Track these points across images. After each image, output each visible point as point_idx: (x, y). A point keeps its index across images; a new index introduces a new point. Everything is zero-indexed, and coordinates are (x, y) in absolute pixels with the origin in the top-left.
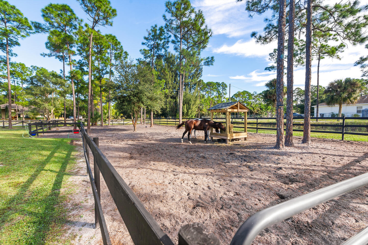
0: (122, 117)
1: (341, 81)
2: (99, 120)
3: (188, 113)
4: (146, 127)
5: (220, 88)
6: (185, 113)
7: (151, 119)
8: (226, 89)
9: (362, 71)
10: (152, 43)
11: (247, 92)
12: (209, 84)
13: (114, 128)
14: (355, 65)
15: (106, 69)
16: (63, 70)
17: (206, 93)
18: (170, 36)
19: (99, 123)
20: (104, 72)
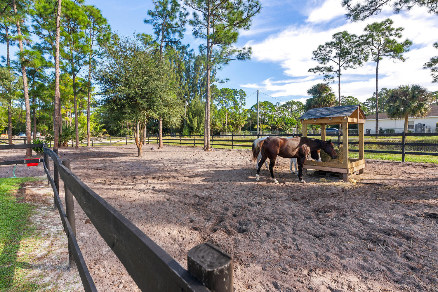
0: (104, 134)
1: (407, 87)
2: (70, 139)
3: (199, 129)
4: (152, 149)
5: (237, 97)
6: (195, 128)
7: (160, 137)
8: (245, 99)
9: (432, 76)
10: (161, 21)
11: (269, 103)
12: (224, 92)
13: (98, 150)
14: (425, 68)
15: (84, 57)
16: (6, 57)
17: (219, 103)
18: (188, 14)
19: (70, 143)
20: (81, 62)
